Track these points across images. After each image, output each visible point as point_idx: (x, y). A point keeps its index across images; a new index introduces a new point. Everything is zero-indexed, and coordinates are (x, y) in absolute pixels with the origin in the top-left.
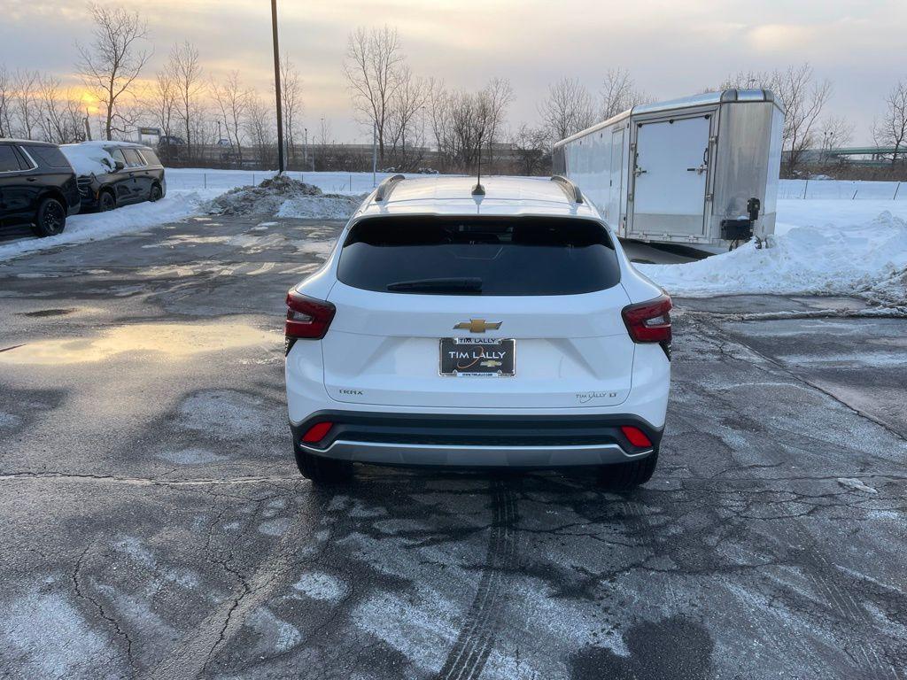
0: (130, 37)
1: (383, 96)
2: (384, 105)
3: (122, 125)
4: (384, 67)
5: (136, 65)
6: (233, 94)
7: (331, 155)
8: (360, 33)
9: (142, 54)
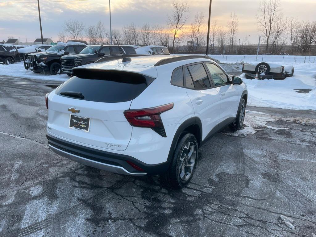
0: (183, 12)
1: (271, 25)
2: (270, 29)
3: (178, 40)
4: (273, 14)
5: (184, 21)
6: (214, 28)
7: (245, 49)
8: (264, 2)
9: (186, 17)
